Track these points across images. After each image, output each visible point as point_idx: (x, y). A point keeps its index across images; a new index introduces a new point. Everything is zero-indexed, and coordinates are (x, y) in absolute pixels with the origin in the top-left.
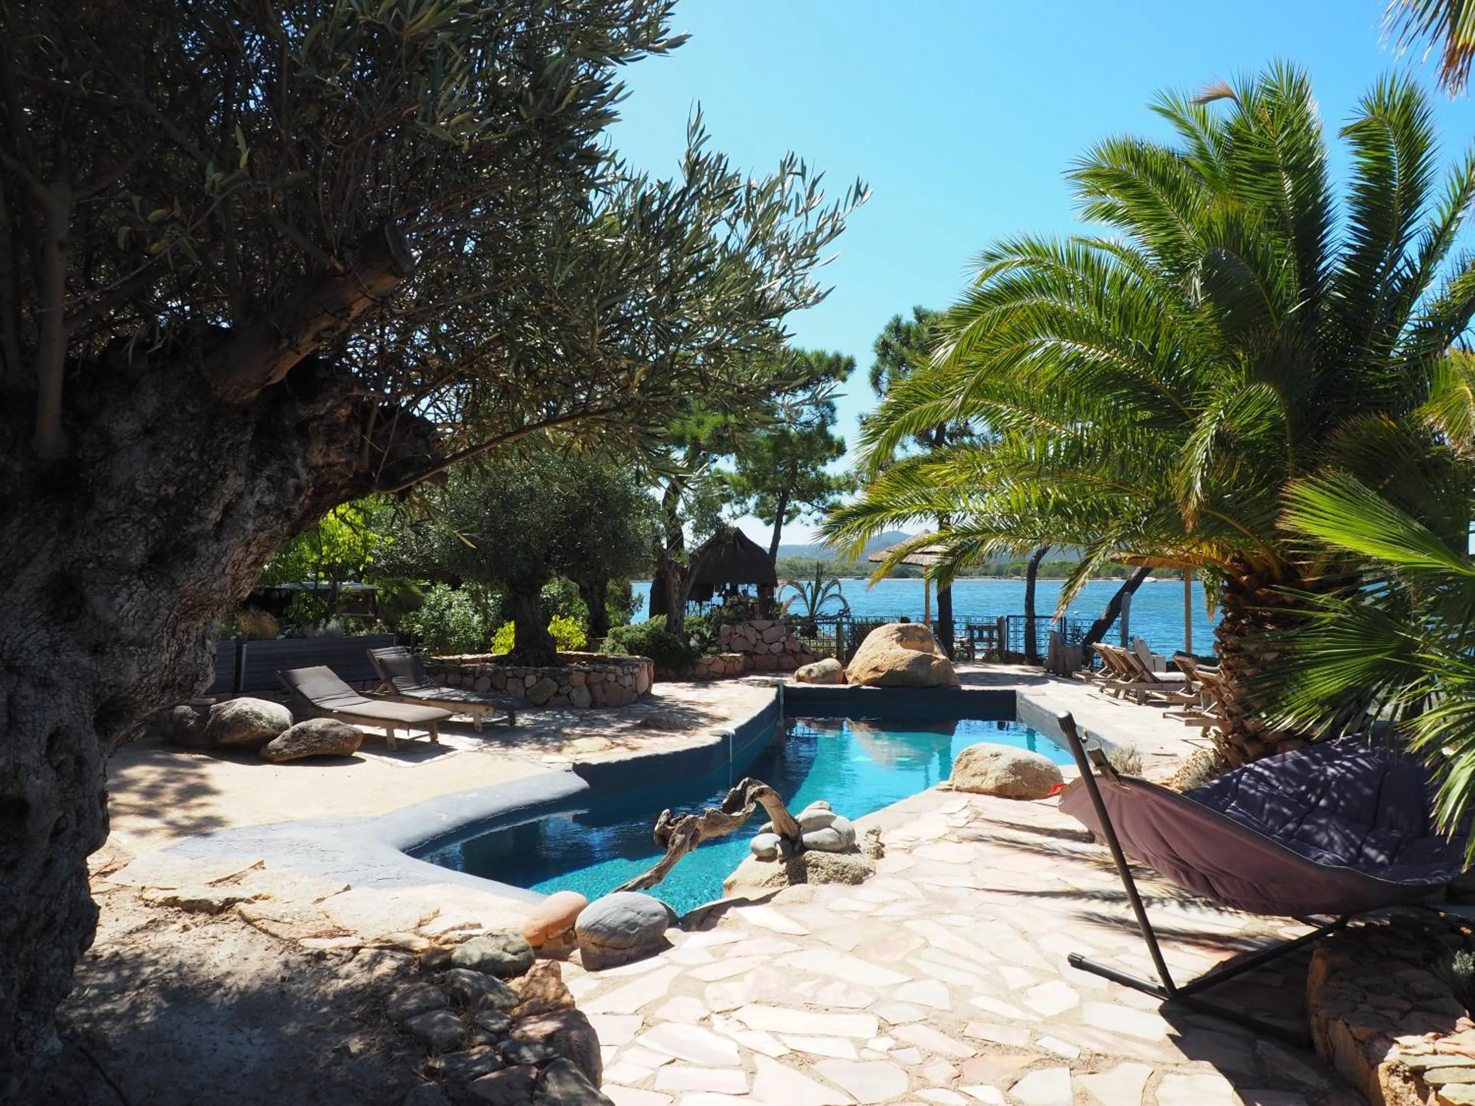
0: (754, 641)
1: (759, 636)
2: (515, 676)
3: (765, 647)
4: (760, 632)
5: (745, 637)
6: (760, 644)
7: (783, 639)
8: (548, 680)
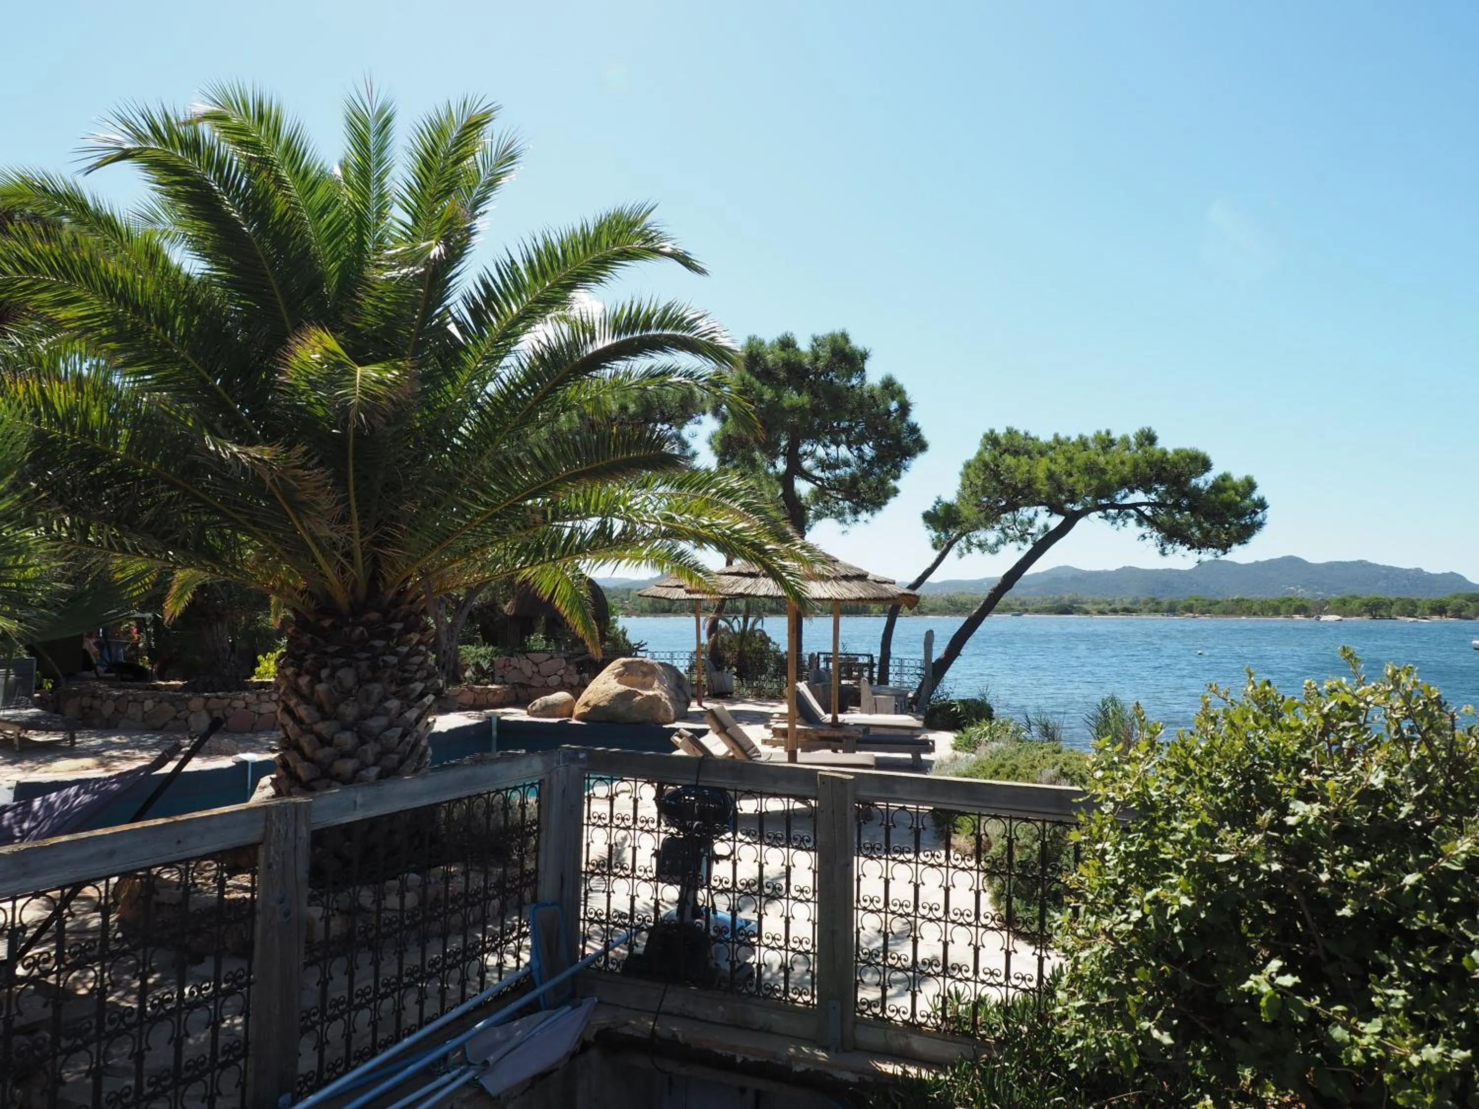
0: (530, 674)
1: (535, 669)
2: (135, 700)
3: (542, 679)
4: (537, 665)
5: (520, 669)
6: (537, 677)
7: (562, 672)
8: (166, 705)
